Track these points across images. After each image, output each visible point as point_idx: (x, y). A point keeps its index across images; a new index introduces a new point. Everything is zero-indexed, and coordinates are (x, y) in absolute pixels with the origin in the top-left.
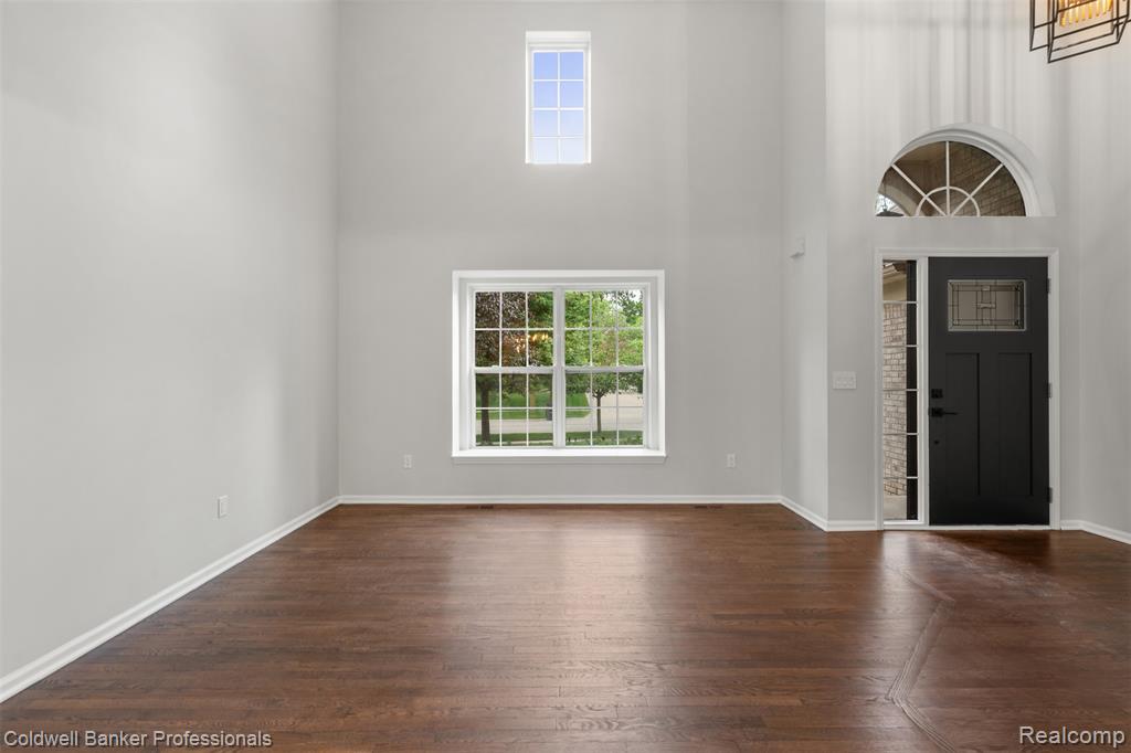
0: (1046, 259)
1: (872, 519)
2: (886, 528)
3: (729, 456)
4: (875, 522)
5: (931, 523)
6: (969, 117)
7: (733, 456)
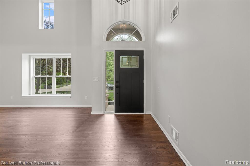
0: (143, 51)
1: (102, 111)
2: (105, 113)
3: (86, 96)
4: (102, 112)
5: (116, 112)
6: (125, 18)
7: (87, 96)
